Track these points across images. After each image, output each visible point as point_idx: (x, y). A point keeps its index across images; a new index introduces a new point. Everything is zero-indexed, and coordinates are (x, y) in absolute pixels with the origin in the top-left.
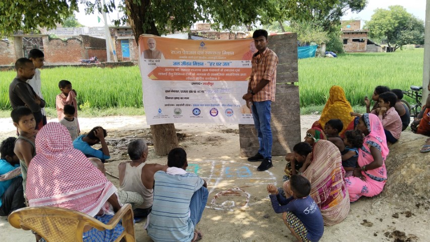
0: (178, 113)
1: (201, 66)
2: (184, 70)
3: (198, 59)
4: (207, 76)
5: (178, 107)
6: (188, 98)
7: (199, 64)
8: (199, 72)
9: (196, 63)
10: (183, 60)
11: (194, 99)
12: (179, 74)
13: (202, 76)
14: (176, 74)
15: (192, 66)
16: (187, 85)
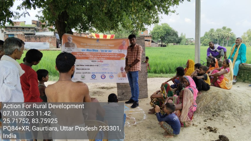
0: (83, 77)
1: (97, 52)
2: (88, 54)
3: (95, 48)
4: (100, 57)
5: (83, 74)
6: (89, 69)
7: (96, 51)
8: (96, 55)
9: (94, 50)
10: (87, 49)
11: (92, 70)
12: (85, 56)
13: (97, 57)
14: (83, 56)
15: (92, 52)
16: (88, 62)
